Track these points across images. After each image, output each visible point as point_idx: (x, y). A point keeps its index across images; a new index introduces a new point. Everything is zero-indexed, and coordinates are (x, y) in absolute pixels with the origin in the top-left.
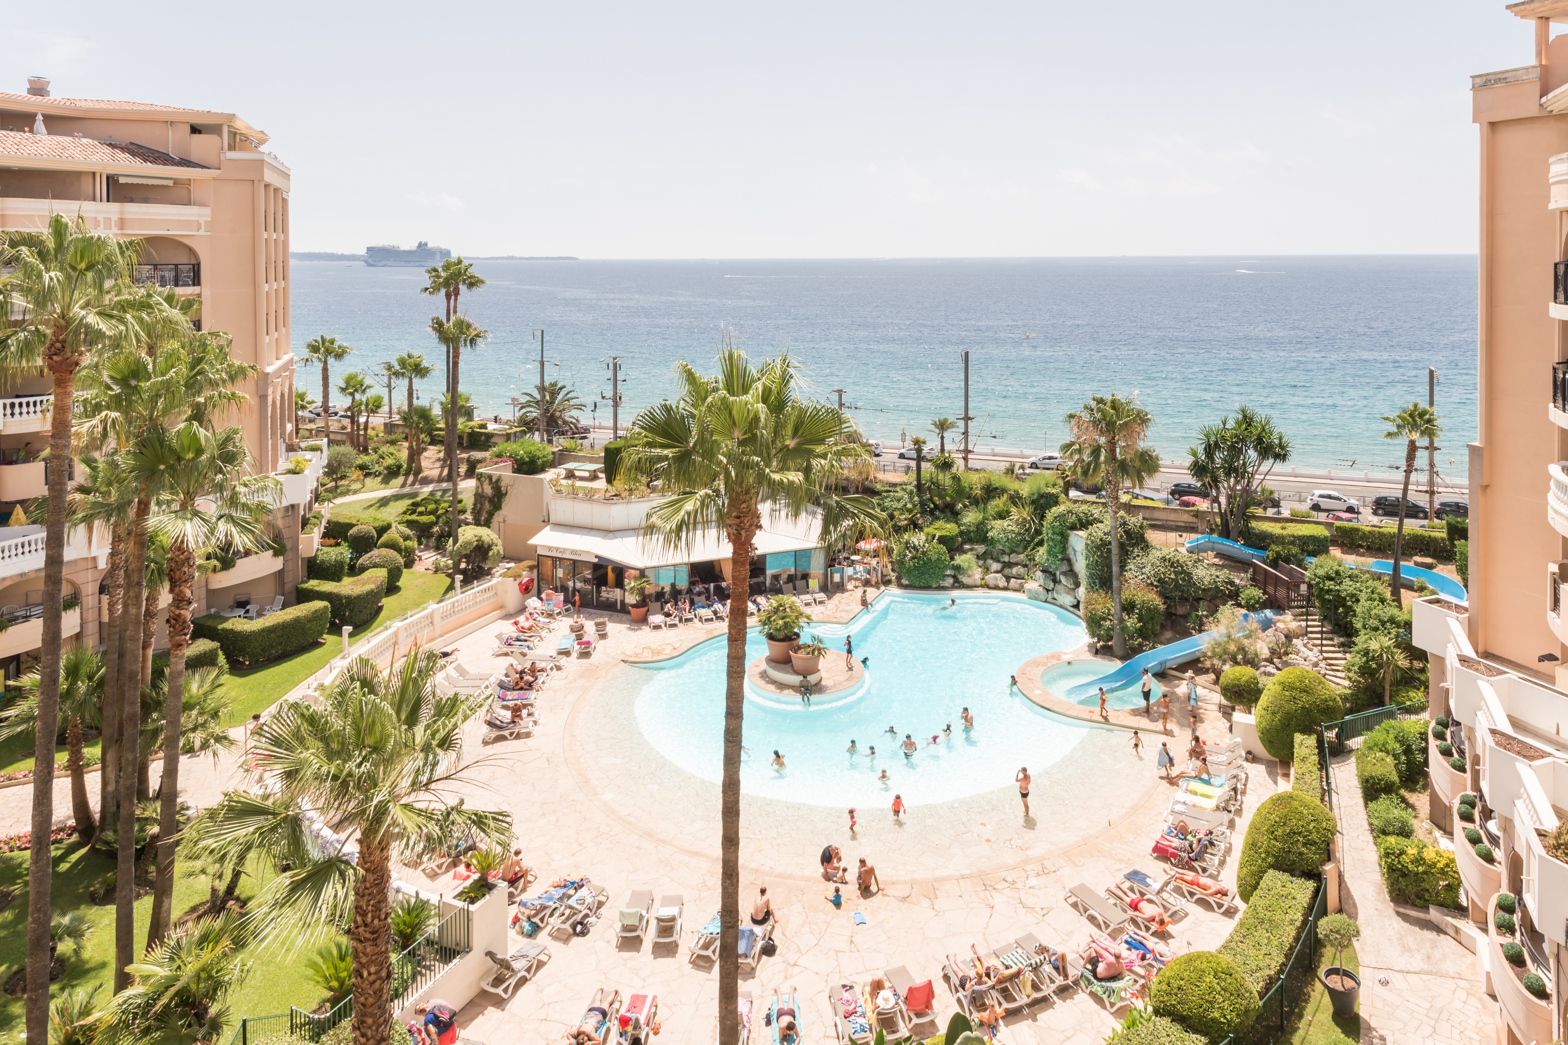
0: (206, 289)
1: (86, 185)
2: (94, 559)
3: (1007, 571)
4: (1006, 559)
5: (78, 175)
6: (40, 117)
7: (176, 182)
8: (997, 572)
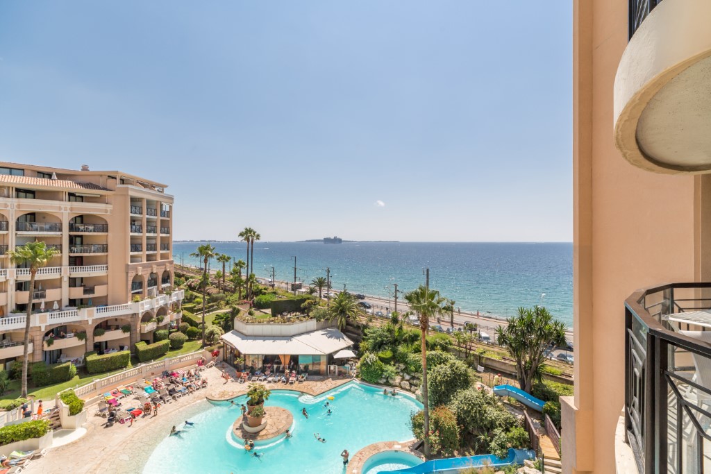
0: (110, 234)
1: (60, 195)
2: (40, 327)
3: (411, 381)
4: (413, 374)
5: (58, 192)
6: (54, 173)
7: (101, 196)
8: (407, 380)
